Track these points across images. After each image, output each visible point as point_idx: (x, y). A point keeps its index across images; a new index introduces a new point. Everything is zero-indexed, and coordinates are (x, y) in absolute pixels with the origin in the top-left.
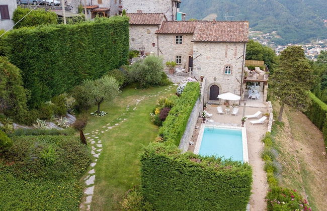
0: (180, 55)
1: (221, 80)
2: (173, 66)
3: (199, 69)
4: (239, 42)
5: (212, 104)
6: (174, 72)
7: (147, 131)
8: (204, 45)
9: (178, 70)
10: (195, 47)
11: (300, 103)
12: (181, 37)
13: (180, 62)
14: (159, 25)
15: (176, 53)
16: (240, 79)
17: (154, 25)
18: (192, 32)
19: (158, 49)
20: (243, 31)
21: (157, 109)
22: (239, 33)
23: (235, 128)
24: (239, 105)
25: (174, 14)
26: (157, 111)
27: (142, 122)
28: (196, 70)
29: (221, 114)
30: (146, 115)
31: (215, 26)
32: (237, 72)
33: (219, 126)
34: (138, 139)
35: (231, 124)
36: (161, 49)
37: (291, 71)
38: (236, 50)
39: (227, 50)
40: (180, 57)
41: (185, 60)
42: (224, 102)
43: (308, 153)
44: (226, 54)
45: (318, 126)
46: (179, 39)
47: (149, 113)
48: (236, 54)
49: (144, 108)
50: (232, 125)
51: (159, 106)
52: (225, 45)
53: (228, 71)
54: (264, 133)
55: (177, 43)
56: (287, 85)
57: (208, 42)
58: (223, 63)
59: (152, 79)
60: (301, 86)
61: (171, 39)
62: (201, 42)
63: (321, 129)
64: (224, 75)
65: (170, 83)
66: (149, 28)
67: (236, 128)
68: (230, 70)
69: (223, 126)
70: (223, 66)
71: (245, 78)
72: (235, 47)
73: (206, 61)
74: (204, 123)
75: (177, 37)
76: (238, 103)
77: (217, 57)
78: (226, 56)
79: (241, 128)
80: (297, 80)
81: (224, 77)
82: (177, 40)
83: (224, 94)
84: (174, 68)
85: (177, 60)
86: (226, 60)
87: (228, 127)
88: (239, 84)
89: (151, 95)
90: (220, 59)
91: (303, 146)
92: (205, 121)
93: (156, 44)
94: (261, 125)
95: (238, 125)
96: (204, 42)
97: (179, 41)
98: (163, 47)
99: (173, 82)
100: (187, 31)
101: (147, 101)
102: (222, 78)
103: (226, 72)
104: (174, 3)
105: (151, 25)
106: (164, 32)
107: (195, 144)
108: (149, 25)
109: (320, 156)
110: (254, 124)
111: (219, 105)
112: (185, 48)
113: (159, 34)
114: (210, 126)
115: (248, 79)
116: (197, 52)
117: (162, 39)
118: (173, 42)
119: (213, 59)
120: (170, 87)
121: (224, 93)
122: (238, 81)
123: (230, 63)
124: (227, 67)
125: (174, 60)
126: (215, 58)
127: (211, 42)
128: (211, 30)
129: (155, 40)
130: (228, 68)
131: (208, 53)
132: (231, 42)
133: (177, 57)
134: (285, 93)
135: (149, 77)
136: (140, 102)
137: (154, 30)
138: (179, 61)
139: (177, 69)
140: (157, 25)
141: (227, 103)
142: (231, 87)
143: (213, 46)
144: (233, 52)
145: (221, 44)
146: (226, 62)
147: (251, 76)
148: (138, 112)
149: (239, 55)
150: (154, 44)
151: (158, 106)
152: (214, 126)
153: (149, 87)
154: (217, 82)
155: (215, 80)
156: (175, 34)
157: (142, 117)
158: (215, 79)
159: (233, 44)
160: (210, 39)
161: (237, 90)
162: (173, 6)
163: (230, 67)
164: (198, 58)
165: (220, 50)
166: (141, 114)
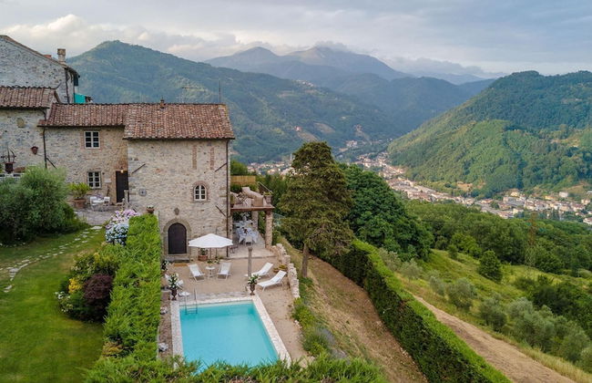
0: (97, 170)
1: (190, 213)
2: (83, 192)
3: (143, 193)
4: (218, 139)
5: (175, 261)
6: (85, 205)
7: (57, 336)
8: (150, 145)
9: (95, 200)
10: (131, 151)
11: (339, 237)
12: (96, 134)
13: (97, 185)
14: (46, 108)
15: (86, 167)
16: (224, 208)
17: (34, 109)
18: (119, 123)
19: (46, 159)
20: (221, 121)
21: (72, 281)
22: (214, 124)
23: (238, 299)
24: (227, 258)
25: (71, 95)
26: (74, 285)
27: (37, 317)
28: (138, 197)
29: (198, 278)
30: (41, 299)
31: (166, 112)
32: (218, 196)
33: (207, 301)
34: (35, 361)
35: (227, 293)
36: (51, 158)
37: (316, 184)
38: (212, 154)
39: (195, 154)
40: (97, 174)
41: (108, 180)
42: (197, 254)
43: (358, 328)
44: (195, 162)
45: (353, 280)
46: (92, 137)
47: (51, 294)
48: (212, 162)
49: (33, 284)
50: (233, 296)
51: (78, 272)
52: (191, 146)
53: (200, 195)
54: (290, 301)
55: (89, 145)
56: (314, 208)
57: (157, 140)
58: (191, 180)
59: (43, 217)
60: (335, 209)
61: (74, 137)
62: (144, 140)
63: (360, 283)
64: (193, 202)
65: (83, 226)
66: (23, 116)
67: (242, 299)
68: (203, 192)
69: (216, 301)
70: (190, 186)
71: (232, 206)
72: (209, 148)
73: (156, 177)
74: (174, 299)
75: (88, 134)
76: (223, 253)
77: (178, 168)
78: (195, 167)
79: (249, 298)
80: (327, 199)
81: (193, 207)
82: (88, 140)
83: (195, 240)
84: (85, 197)
85: (91, 180)
86: (195, 174)
87: (226, 300)
88: (224, 218)
89: (45, 254)
90: (183, 172)
91: (348, 317)
92: (177, 296)
93: (41, 149)
94: (279, 289)
95: (244, 294)
96: (150, 140)
97: (92, 142)
98: (56, 155)
99: (90, 223)
100: (109, 121)
101: (35, 268)
102: (190, 208)
103: (197, 197)
104: (69, 74)
105: (28, 109)
106: (58, 123)
107: (171, 347)
108: (21, 109)
109: (376, 329)
110: (267, 288)
111: (188, 261)
112: (106, 156)
113: (45, 128)
114: (191, 304)
115: (236, 207)
116: (136, 160)
117: (52, 138)
118: (79, 144)
119: (169, 172)
120: (85, 234)
121: (196, 237)
122: (221, 211)
123: (202, 178)
124: (198, 188)
125: (83, 179)
126: (173, 171)
127: (163, 140)
128: (159, 118)
129: (38, 141)
130: (200, 190)
131: (158, 160)
132: (201, 140)
133: (90, 174)
134: (312, 223)
135: (36, 214)
136: (17, 273)
137: (34, 120)
138: (94, 182)
139: (91, 198)
140: (42, 110)
141: (203, 255)
142: (208, 224)
143: (167, 146)
144: (208, 158)
145: (184, 144)
146: (196, 177)
147: (240, 203)
148: (21, 296)
149: (218, 164)
150: (35, 150)
151: (74, 274)
152: (198, 302)
153: (33, 239)
154: (182, 217)
155: (177, 214)
156: (83, 127)
157: (32, 306)
158: (177, 211)
159: (206, 144)
160: (160, 135)
161: (220, 228)
162: (67, 80)
163: (203, 188)
164: (140, 171)
165: (182, 155)
166: (30, 300)
